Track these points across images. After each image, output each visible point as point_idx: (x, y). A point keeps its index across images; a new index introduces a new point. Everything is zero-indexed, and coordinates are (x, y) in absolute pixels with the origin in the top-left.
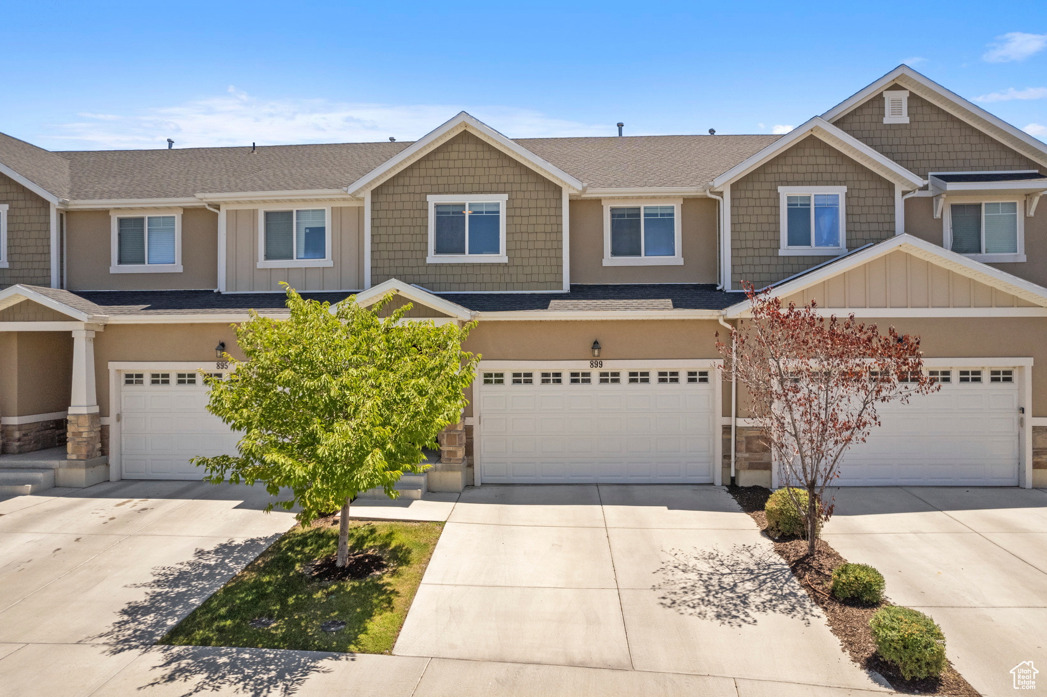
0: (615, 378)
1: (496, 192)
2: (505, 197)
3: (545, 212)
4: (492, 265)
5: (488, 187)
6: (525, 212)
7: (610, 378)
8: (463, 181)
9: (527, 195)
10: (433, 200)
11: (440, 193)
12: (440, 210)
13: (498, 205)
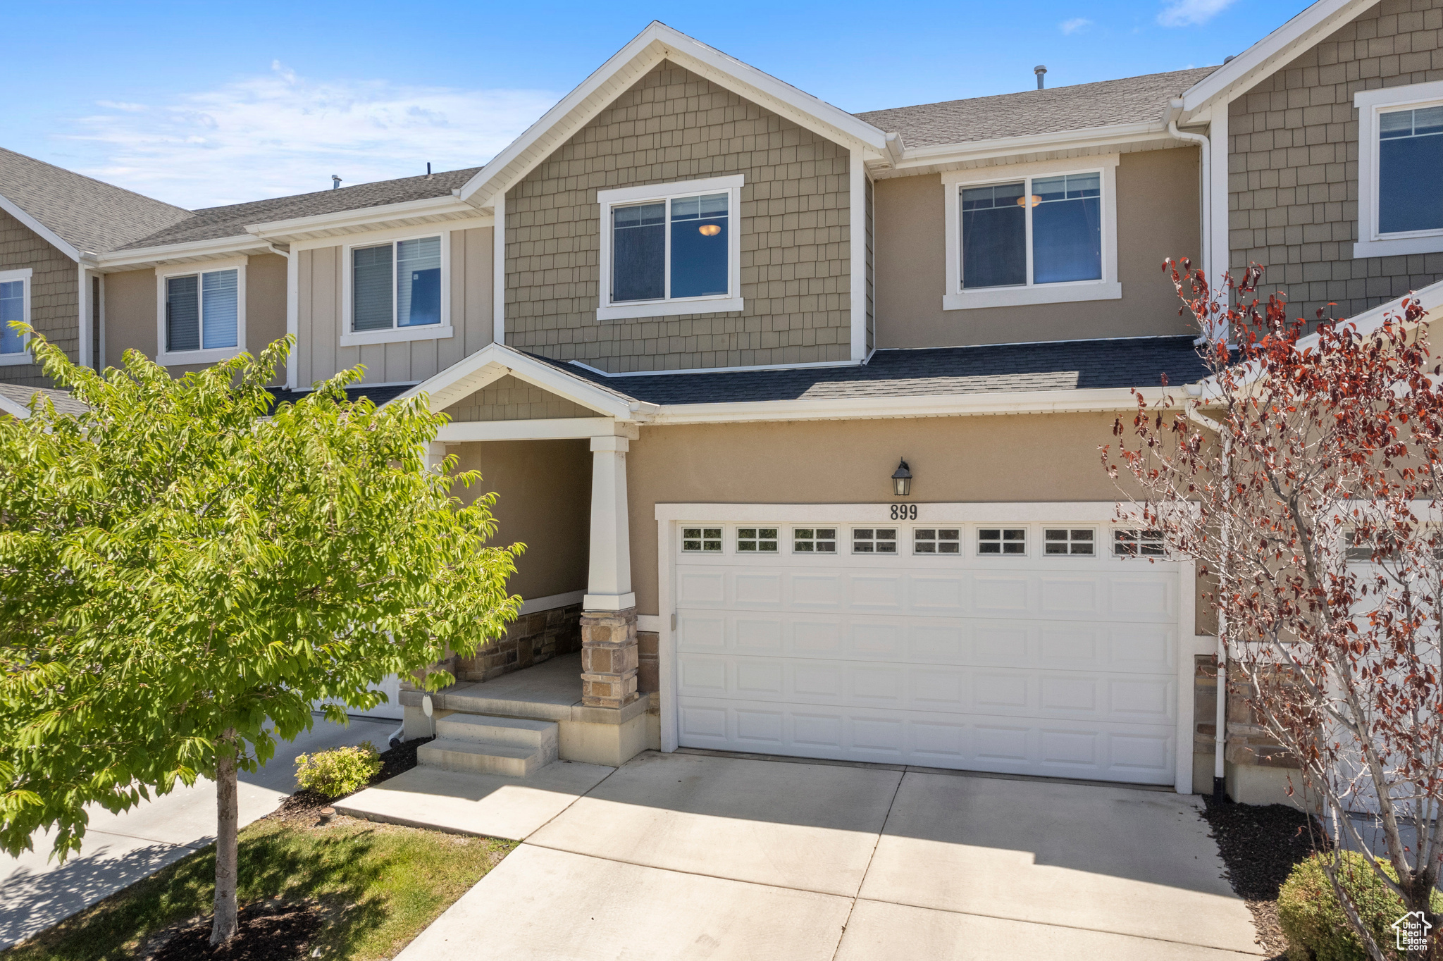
0: (949, 541)
1: (722, 173)
2: (739, 180)
3: (816, 203)
4: (714, 316)
5: (706, 166)
6: (776, 207)
7: (937, 541)
8: (661, 159)
9: (781, 172)
10: (608, 199)
11: (620, 185)
12: (621, 218)
13: (724, 198)
